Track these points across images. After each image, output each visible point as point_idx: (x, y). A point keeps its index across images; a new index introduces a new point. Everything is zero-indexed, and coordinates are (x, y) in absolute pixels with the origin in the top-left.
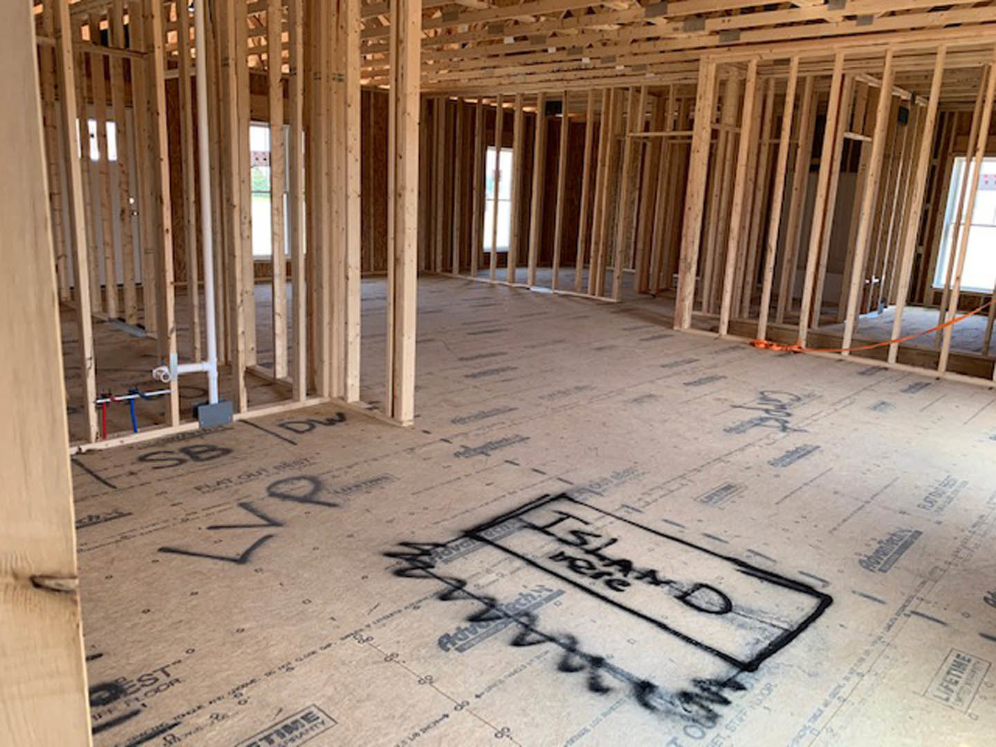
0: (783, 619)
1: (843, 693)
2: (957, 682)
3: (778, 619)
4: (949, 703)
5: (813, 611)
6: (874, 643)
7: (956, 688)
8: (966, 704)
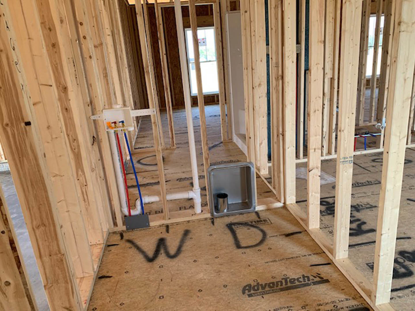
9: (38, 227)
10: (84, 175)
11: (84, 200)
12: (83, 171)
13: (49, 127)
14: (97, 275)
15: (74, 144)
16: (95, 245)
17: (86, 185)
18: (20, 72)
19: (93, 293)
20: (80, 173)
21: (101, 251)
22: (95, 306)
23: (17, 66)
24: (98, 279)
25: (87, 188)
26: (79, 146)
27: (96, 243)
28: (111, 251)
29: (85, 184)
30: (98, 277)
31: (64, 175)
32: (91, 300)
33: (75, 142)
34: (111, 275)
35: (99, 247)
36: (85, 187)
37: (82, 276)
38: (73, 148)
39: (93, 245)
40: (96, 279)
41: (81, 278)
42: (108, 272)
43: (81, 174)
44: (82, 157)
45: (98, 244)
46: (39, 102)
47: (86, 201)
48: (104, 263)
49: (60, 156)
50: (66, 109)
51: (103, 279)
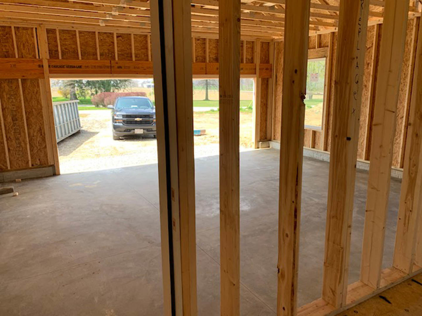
9: (333, 217)
10: (412, 201)
11: (405, 224)
12: (412, 197)
13: (381, 146)
14: (381, 293)
15: (413, 169)
16: (400, 270)
17: (411, 211)
18: (356, 100)
19: (365, 301)
20: (409, 197)
21: (401, 278)
22: (357, 310)
23: (354, 96)
24: (378, 296)
25: (411, 214)
26: (416, 172)
27: (402, 269)
28: (411, 285)
29: (411, 209)
30: (380, 295)
31: (379, 191)
32: (360, 304)
33: (415, 167)
34: (391, 302)
35: (402, 274)
36: (409, 212)
37: (367, 284)
38: (411, 172)
39: (398, 269)
40: (376, 295)
41: (365, 284)
42: (391, 298)
43: (410, 199)
44: (416, 184)
45: (403, 272)
46: (380, 124)
47: (406, 226)
48: (395, 289)
49: (382, 173)
50: (417, 135)
51: (382, 299)
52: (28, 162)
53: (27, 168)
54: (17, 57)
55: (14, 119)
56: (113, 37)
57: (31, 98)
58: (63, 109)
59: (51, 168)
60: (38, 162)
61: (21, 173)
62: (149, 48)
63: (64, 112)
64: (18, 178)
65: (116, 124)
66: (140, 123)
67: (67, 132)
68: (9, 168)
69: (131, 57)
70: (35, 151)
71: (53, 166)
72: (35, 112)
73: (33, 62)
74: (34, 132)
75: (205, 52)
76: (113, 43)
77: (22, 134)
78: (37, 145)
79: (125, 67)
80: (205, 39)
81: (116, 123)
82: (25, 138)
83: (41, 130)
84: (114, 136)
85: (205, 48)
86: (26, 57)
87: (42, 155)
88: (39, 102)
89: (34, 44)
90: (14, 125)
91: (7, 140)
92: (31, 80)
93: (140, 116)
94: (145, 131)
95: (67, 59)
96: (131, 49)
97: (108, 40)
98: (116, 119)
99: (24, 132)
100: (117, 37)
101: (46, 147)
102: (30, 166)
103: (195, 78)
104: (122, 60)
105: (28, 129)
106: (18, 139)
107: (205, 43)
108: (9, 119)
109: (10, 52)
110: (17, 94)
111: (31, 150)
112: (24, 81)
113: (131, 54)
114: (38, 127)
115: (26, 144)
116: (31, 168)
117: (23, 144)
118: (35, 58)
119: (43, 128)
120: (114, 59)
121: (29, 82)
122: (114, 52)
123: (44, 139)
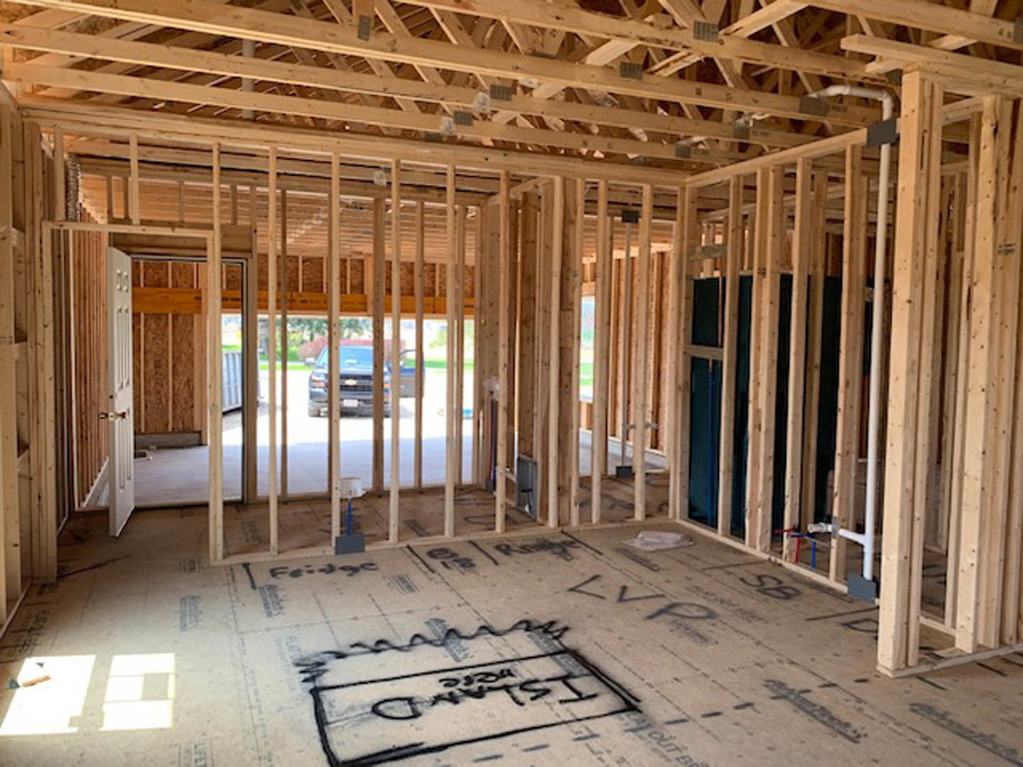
0: (339, 729)
1: (255, 711)
2: (196, 761)
3: (343, 727)
4: (193, 746)
5: (331, 748)
6: (270, 754)
7: (195, 757)
8: (182, 751)
52: (167, 425)
53: (166, 433)
54: (170, 286)
55: (157, 366)
56: (297, 261)
57: (181, 340)
58: (231, 361)
59: (197, 435)
60: (181, 427)
61: (157, 438)
62: (348, 277)
63: (231, 366)
64: (153, 444)
65: (313, 390)
66: (355, 388)
67: (234, 401)
68: (143, 430)
69: (322, 287)
70: (178, 411)
71: (200, 432)
72: (184, 358)
73: (190, 293)
74: (180, 383)
75: (434, 282)
76: (297, 269)
77: (165, 386)
78: (182, 402)
79: (311, 302)
80: (434, 265)
81: (314, 387)
82: (168, 391)
83: (189, 382)
84: (310, 411)
85: (434, 277)
86: (182, 287)
87: (187, 417)
88: (190, 345)
89: (192, 270)
90: (157, 373)
91: (145, 393)
92: (185, 315)
93: (355, 377)
94: (361, 403)
95: (232, 289)
96: (322, 277)
97: (290, 265)
98: (314, 381)
99: (167, 384)
100: (303, 261)
101: (193, 406)
102: (170, 430)
103: (428, 318)
104: (308, 291)
105: (174, 379)
106: (158, 392)
107: (434, 271)
108: (151, 365)
109: (163, 281)
110: (165, 334)
111: (174, 410)
112: (175, 317)
113: (322, 283)
114: (185, 380)
115: (167, 401)
116: (169, 433)
117: (164, 400)
118: (192, 287)
119: (192, 380)
120: (297, 290)
121: (181, 319)
122: (297, 281)
123: (191, 395)
